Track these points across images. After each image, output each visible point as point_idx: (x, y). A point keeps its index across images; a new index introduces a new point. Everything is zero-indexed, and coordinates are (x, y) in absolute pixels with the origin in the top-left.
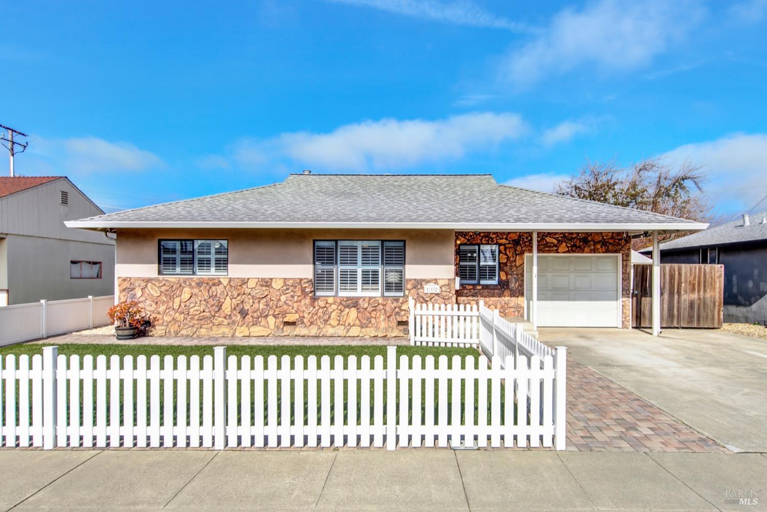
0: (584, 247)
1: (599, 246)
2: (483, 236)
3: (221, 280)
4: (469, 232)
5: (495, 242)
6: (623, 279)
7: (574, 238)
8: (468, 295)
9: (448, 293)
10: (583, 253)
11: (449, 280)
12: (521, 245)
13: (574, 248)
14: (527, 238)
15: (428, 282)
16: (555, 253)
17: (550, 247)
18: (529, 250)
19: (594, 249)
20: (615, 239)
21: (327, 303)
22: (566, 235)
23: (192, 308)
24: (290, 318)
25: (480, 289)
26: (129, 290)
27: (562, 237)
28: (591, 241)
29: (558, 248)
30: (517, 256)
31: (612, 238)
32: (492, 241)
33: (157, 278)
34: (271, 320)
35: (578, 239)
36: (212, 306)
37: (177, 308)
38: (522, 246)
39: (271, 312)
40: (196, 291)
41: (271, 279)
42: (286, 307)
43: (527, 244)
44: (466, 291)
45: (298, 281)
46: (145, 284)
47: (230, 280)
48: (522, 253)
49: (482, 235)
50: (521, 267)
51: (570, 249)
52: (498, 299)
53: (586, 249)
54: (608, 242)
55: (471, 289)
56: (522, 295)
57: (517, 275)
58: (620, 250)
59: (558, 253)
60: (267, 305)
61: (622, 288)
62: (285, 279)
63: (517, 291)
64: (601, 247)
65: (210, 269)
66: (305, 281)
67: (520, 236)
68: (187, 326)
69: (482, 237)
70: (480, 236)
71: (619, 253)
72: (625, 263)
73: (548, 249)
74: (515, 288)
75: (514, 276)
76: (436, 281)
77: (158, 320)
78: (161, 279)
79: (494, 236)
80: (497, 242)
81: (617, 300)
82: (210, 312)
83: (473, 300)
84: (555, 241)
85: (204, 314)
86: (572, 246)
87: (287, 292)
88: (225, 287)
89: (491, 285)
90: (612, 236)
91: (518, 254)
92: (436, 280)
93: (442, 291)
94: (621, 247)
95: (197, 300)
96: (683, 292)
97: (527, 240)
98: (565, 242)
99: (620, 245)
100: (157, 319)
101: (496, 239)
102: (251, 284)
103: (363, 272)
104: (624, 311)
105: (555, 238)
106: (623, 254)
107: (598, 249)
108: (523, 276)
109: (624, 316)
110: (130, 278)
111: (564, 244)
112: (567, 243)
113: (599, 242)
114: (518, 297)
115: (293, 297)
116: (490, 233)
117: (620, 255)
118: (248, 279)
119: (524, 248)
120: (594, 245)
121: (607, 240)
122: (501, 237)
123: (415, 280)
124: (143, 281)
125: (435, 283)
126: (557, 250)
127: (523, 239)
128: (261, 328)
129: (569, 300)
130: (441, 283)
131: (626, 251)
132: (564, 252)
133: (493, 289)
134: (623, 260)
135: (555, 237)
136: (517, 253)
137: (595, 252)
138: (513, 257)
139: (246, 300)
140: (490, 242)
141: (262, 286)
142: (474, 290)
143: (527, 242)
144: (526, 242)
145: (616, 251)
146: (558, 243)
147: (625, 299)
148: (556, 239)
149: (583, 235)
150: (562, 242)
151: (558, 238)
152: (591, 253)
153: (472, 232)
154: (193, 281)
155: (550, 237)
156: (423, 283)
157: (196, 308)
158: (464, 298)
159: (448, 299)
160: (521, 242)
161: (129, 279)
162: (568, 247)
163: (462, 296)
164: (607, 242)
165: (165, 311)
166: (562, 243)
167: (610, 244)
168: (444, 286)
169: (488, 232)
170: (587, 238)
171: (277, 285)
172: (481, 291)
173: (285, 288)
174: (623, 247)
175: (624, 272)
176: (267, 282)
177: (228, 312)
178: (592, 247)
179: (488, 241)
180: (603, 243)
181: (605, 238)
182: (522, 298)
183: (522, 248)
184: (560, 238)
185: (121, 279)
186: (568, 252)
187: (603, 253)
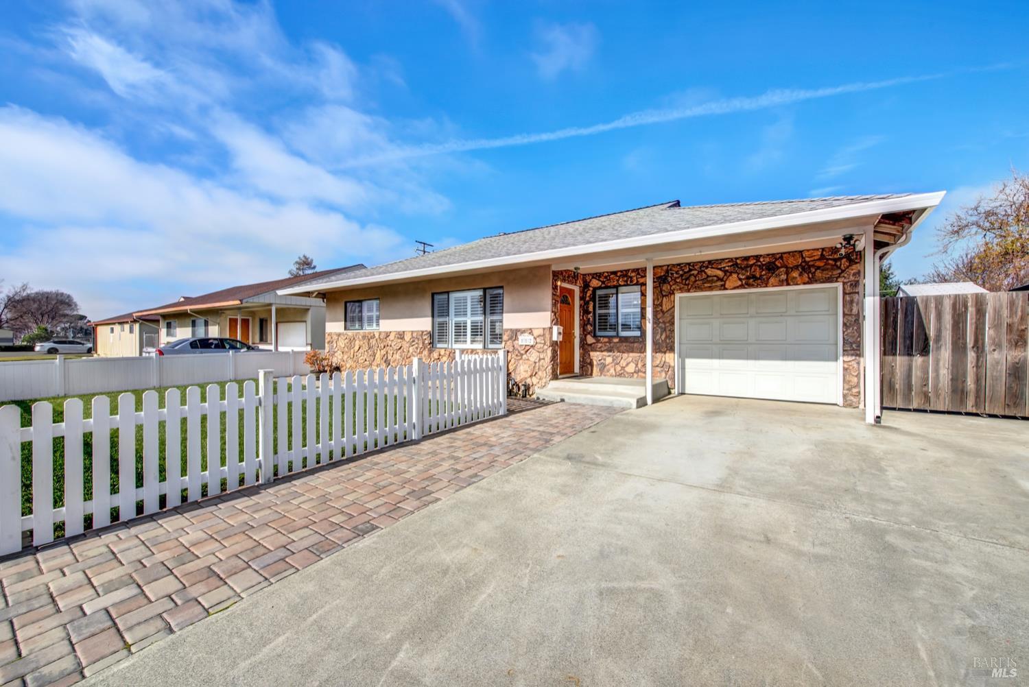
0: (768, 279)
1: (795, 274)
2: (621, 275)
3: (375, 333)
4: (604, 273)
5: (635, 282)
6: (844, 324)
7: (751, 266)
8: (603, 349)
9: (542, 345)
10: (766, 286)
11: (544, 329)
12: (669, 283)
13: (751, 280)
14: (677, 273)
15: (523, 332)
16: (720, 290)
17: (712, 281)
18: (680, 289)
19: (787, 280)
20: (828, 259)
21: (440, 355)
22: (738, 261)
23: (360, 357)
25: (617, 342)
26: (331, 343)
27: (731, 266)
28: (782, 267)
29: (725, 282)
30: (664, 298)
31: (822, 257)
32: (631, 281)
33: (342, 332)
35: (759, 266)
36: (370, 356)
37: (353, 357)
38: (671, 283)
40: (362, 343)
41: (404, 332)
43: (678, 281)
44: (600, 345)
45: (421, 333)
46: (337, 337)
47: (380, 333)
48: (672, 293)
49: (619, 274)
50: (669, 312)
51: (744, 282)
52: (639, 354)
53: (772, 280)
54: (813, 266)
55: (607, 342)
56: (672, 349)
57: (664, 322)
58: (839, 277)
59: (726, 289)
60: (401, 356)
61: (844, 338)
62: (412, 332)
63: (664, 345)
64: (801, 275)
65: (373, 325)
66: (425, 333)
67: (667, 271)
69: (619, 277)
70: (617, 276)
71: (837, 281)
72: (848, 298)
73: (709, 285)
74: (660, 341)
75: (661, 325)
76: (531, 331)
77: (343, 367)
78: (346, 333)
79: (633, 274)
80: (638, 281)
81: (836, 360)
82: (369, 361)
83: (609, 356)
84: (720, 273)
85: (366, 362)
86: (748, 278)
87: (413, 343)
88: (377, 340)
89: (630, 337)
90: (822, 255)
91: (666, 296)
92: (531, 329)
93: (536, 343)
94: (839, 271)
95: (362, 351)
97: (677, 276)
98: (736, 272)
99: (839, 268)
100: (342, 365)
101: (637, 279)
102: (392, 337)
103: (472, 323)
104: (848, 378)
105: (720, 269)
106: (844, 283)
107: (795, 278)
108: (673, 324)
109: (847, 387)
111: (735, 276)
112: (738, 274)
113: (796, 267)
114: (665, 353)
115: (417, 348)
116: (629, 270)
117: (839, 286)
118: (390, 332)
119: (674, 287)
120: (787, 273)
121: (811, 263)
122: (643, 275)
123: (511, 330)
124: (336, 335)
125: (530, 333)
126: (724, 285)
127: (672, 274)
129: (748, 357)
130: (536, 333)
131: (852, 278)
132: (734, 288)
133: (632, 343)
134: (845, 293)
135: (720, 267)
136: (664, 294)
137: (788, 284)
138: (658, 299)
139: (389, 351)
140: (629, 282)
141: (398, 338)
142: (610, 343)
143: (678, 278)
144: (676, 278)
145: (829, 280)
146: (725, 274)
147: (847, 359)
148: (722, 271)
149: (767, 260)
150: (731, 273)
151: (724, 267)
152: (782, 285)
153: (607, 272)
154: (360, 335)
155: (712, 268)
156: (518, 334)
157: (362, 358)
158: (598, 353)
159: (543, 352)
160: (669, 279)
161: (330, 334)
162: (740, 279)
163: (596, 351)
164: (810, 267)
165: (347, 359)
166: (731, 275)
167: (818, 268)
168: (539, 336)
169: (626, 271)
170: (774, 263)
171: (407, 337)
172: (618, 345)
173: (412, 340)
174: (843, 271)
175: (846, 312)
176: (401, 335)
177: (378, 361)
178: (784, 277)
179: (627, 281)
180: (803, 269)
181: (807, 259)
182: (672, 355)
183: (671, 286)
184: (727, 268)
185: (327, 334)
186: (742, 286)
187: (804, 284)
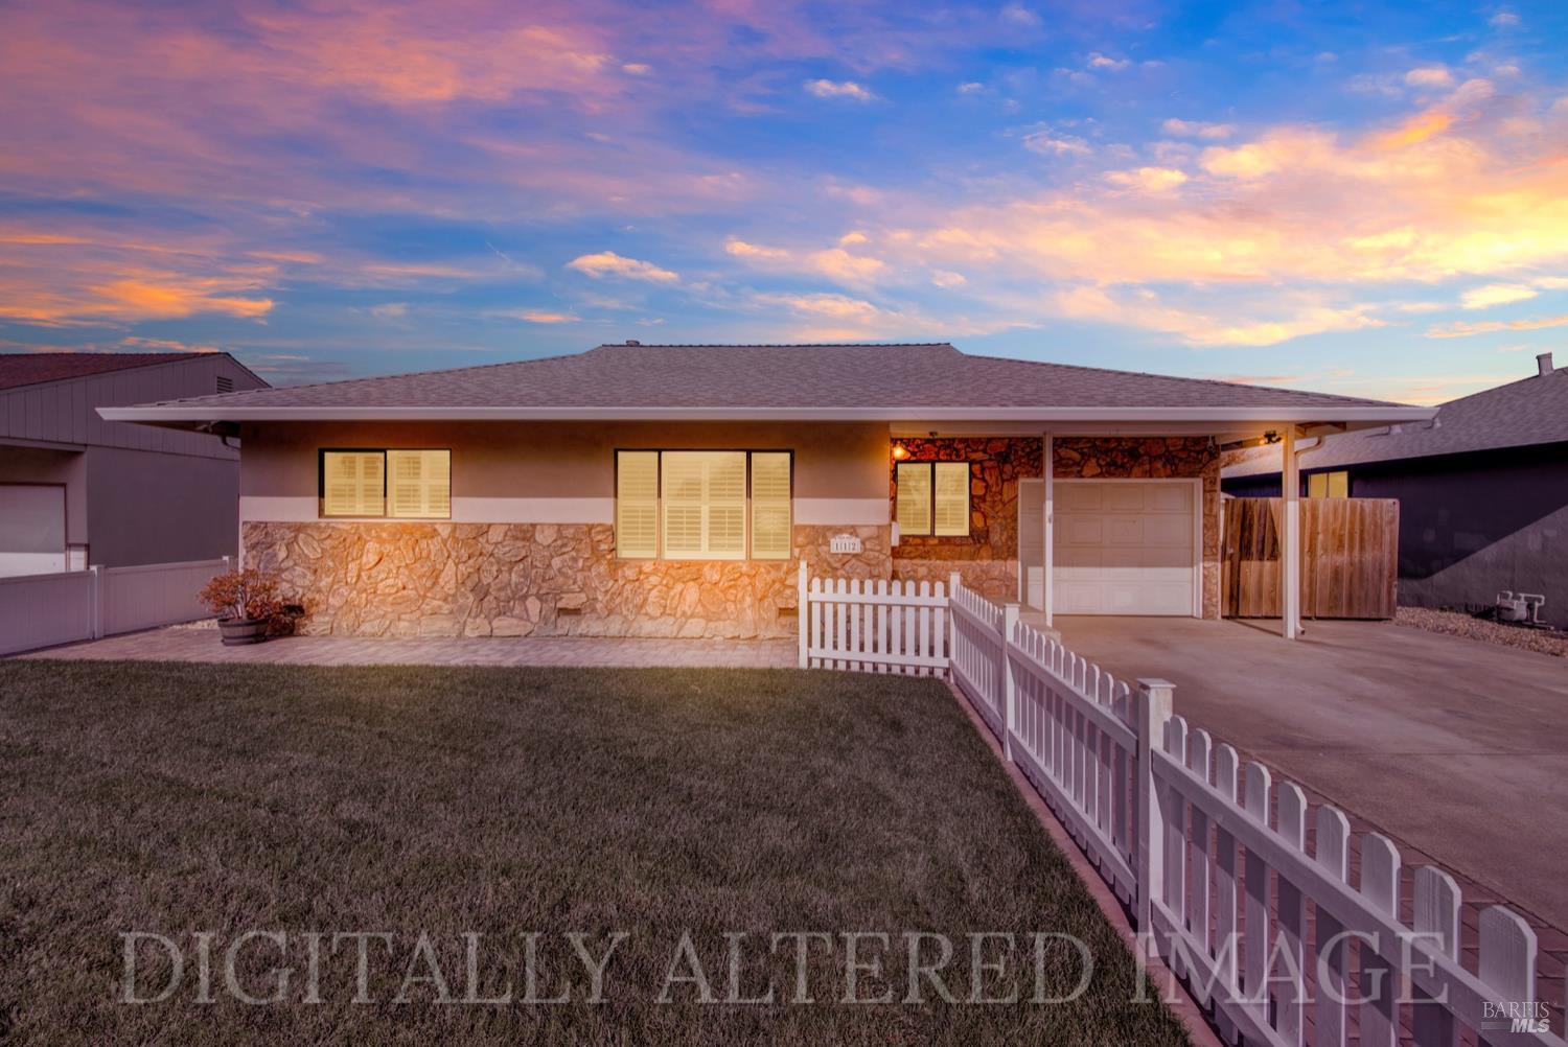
0: (1132, 467)
1: (1159, 465)
2: (941, 446)
3: (437, 527)
4: (915, 439)
5: (964, 456)
6: (1205, 526)
7: (1112, 450)
8: (912, 555)
9: (877, 554)
10: (1129, 477)
11: (879, 527)
12: (1011, 463)
13: (1112, 468)
14: (1023, 449)
15: (838, 530)
16: (1077, 477)
17: (1066, 466)
18: (1027, 473)
19: (1150, 471)
20: (1191, 451)
21: (641, 572)
22: (1098, 443)
23: (382, 580)
24: (569, 601)
25: (936, 545)
26: (264, 546)
27: (1089, 448)
28: (1144, 455)
29: (1082, 467)
30: (1005, 484)
31: (1184, 448)
32: (958, 456)
33: (316, 523)
34: (533, 605)
35: (1121, 451)
36: (420, 577)
37: (354, 580)
38: (1014, 463)
39: (534, 590)
40: (389, 548)
41: (534, 526)
42: (561, 580)
43: (1023, 460)
44: (908, 549)
45: (586, 529)
46: (293, 534)
47: (455, 526)
48: (1014, 478)
49: (938, 444)
50: (1011, 504)
51: (1104, 470)
52: (970, 562)
53: (1135, 470)
54: (1176, 456)
55: (919, 545)
56: (1014, 555)
57: (1005, 518)
58: (1200, 472)
59: (1082, 477)
60: (526, 576)
61: (1204, 542)
62: (560, 525)
63: (1005, 549)
64: (1164, 466)
65: (419, 507)
66: (599, 529)
67: (1009, 447)
68: (372, 617)
69: (940, 448)
70: (935, 446)
71: (1198, 477)
72: (1208, 496)
73: (1063, 470)
74: (1000, 544)
75: (999, 521)
76: (853, 530)
77: (317, 605)
78: (323, 525)
79: (960, 446)
80: (966, 457)
81: (1192, 566)
82: (416, 589)
83: (923, 565)
84: (1076, 456)
85: (405, 592)
86: (1108, 465)
87: (564, 550)
88: (444, 542)
89: (955, 537)
90: (1184, 445)
91: (1007, 480)
92: (853, 527)
93: (865, 550)
94: (1201, 465)
95: (392, 566)
96: (1320, 552)
97: (1023, 454)
98: (1095, 456)
99: (1200, 461)
100: (315, 602)
101: (966, 453)
102: (495, 535)
103: (711, 512)
104: (1208, 586)
105: (1076, 450)
106: (1204, 480)
107: (1158, 469)
108: (1016, 520)
109: (1207, 596)
110: (266, 523)
111: (1094, 461)
112: (1098, 459)
113: (1160, 457)
114: (1006, 559)
115: (575, 560)
116: (954, 439)
117: (1198, 483)
118: (489, 525)
119: (1018, 468)
120: (1150, 463)
121: (1174, 453)
122: (975, 448)
123: (813, 527)
124: (289, 528)
125: (851, 534)
126: (1080, 472)
127: (1016, 451)
128: (515, 621)
129: (1101, 565)
130: (865, 533)
131: (1212, 474)
132: (1093, 476)
133: (958, 545)
134: (1204, 491)
135: (1076, 447)
136: (1005, 477)
137: (1151, 476)
138: (997, 485)
139: (486, 566)
140: (954, 457)
141: (516, 538)
142: (924, 545)
143: (1024, 457)
144: (1021, 457)
145: (1191, 475)
146: (1083, 458)
147: (1206, 565)
148: (1080, 453)
149: (1130, 444)
150: (1090, 456)
151: (1082, 448)
152: (1145, 477)
153: (921, 439)
154: (384, 530)
155: (1067, 448)
156: (829, 534)
157: (390, 581)
158: (906, 561)
159: (878, 564)
160: (1012, 457)
161: (262, 526)
162: (1100, 465)
163: (902, 558)
164: (1174, 457)
165: (332, 587)
166: (1089, 460)
167: (1181, 460)
168: (869, 538)
169: (949, 439)
170: (1137, 449)
171: (544, 538)
172: (938, 549)
173: (559, 542)
174: (1204, 466)
175: (1207, 512)
176: (525, 532)
177: (450, 588)
178: (1147, 467)
179: (951, 455)
180: (1167, 460)
181: (1171, 449)
182: (1014, 562)
183: (1014, 468)
184: (1085, 450)
185: (249, 526)
186: (1101, 475)
187: (1168, 476)
